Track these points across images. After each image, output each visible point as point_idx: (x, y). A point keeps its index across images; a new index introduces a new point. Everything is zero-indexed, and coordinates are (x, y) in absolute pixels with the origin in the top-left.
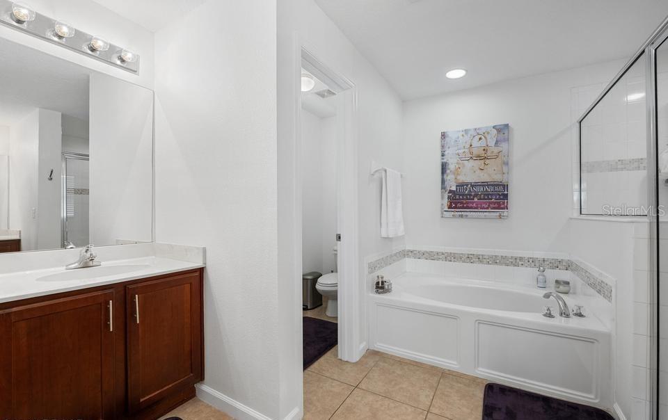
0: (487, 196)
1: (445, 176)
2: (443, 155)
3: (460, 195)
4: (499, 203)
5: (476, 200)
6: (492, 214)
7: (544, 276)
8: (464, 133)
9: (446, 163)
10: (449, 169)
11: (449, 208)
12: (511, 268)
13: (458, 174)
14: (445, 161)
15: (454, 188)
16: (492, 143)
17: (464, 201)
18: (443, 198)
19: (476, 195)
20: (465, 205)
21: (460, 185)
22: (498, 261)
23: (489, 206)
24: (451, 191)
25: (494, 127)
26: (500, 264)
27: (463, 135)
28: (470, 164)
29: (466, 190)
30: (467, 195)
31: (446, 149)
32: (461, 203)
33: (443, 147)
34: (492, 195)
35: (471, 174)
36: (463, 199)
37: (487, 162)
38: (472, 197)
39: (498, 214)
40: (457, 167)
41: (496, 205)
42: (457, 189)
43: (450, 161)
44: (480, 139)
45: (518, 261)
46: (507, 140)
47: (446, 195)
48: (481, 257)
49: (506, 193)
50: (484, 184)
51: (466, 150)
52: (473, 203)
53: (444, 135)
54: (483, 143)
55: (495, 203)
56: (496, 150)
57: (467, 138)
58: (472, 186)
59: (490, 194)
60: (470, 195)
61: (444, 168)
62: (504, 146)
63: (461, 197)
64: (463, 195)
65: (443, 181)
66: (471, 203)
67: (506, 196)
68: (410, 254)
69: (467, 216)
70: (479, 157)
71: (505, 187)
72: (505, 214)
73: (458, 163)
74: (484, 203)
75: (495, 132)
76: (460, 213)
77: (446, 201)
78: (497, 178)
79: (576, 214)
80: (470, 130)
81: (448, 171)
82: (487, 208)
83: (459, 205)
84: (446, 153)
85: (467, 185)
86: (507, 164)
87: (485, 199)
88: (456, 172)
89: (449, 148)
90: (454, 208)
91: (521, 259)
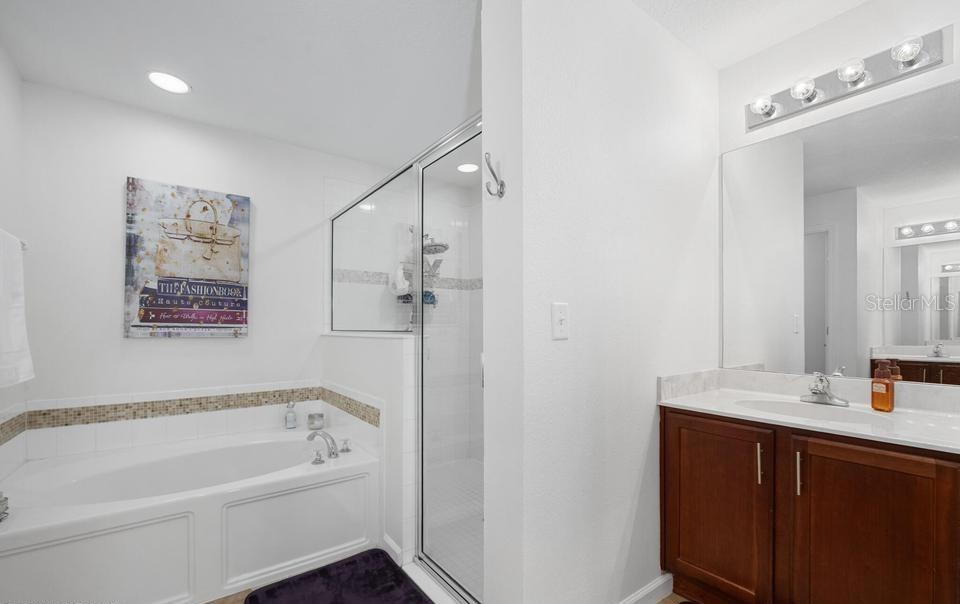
0: (216, 302)
1: (134, 262)
2: (130, 221)
3: (165, 298)
4: (233, 314)
5: (196, 307)
6: (223, 331)
7: (293, 412)
8: (174, 191)
9: (136, 237)
10: (143, 249)
11: (142, 321)
12: (252, 410)
13: (162, 261)
14: (133, 232)
15: (153, 285)
16: (224, 220)
17: (174, 310)
18: (128, 301)
19: (196, 300)
20: (176, 316)
21: (168, 281)
22: (232, 403)
23: (218, 318)
24: (145, 290)
25: (228, 196)
26: (236, 406)
27: (173, 195)
28: (187, 247)
29: (179, 289)
30: (179, 299)
31: (138, 210)
32: (169, 312)
33: (130, 205)
34: (223, 301)
35: (187, 263)
36: (172, 305)
37: (216, 248)
38: (188, 303)
39: (232, 331)
40: (161, 247)
41: (231, 318)
42: (159, 287)
43: (145, 235)
44: (205, 209)
45: (260, 397)
46: (247, 221)
47: (136, 297)
48: (203, 401)
49: (244, 299)
50: (210, 283)
51: (181, 223)
52: (191, 313)
53: (132, 185)
54: (209, 216)
55: (227, 314)
56: (231, 232)
57: (180, 201)
58: (190, 284)
59: (221, 300)
60: (186, 299)
61: (132, 245)
62: (241, 229)
63: (168, 302)
64: (172, 299)
65: (129, 270)
66: (187, 312)
67: (244, 305)
68: (40, 419)
69: (179, 334)
70: (202, 238)
71: (244, 290)
72: (243, 330)
73: (162, 242)
74: (211, 313)
75: (228, 204)
76: (166, 330)
77: (135, 308)
78: (231, 275)
79: (327, 330)
80: (186, 189)
81: (141, 253)
82: (216, 322)
83: (163, 316)
84: (136, 218)
85: (181, 282)
86: (246, 256)
87: (210, 307)
88: (159, 257)
89: (144, 210)
90: (153, 320)
91: (265, 394)
